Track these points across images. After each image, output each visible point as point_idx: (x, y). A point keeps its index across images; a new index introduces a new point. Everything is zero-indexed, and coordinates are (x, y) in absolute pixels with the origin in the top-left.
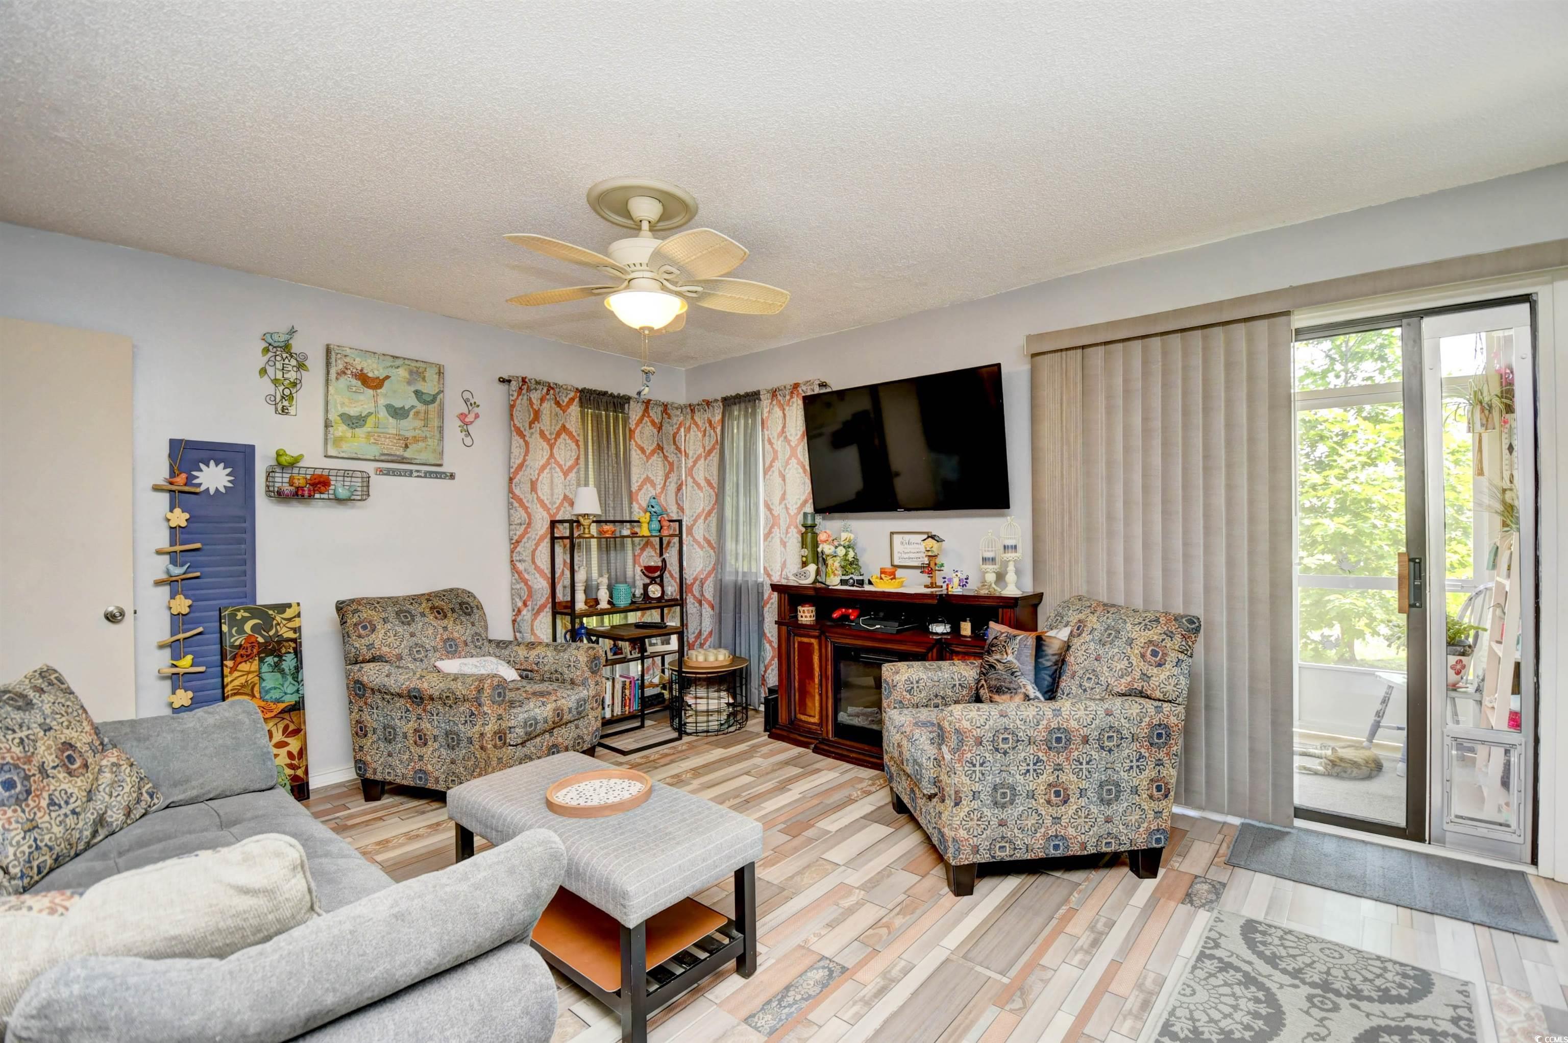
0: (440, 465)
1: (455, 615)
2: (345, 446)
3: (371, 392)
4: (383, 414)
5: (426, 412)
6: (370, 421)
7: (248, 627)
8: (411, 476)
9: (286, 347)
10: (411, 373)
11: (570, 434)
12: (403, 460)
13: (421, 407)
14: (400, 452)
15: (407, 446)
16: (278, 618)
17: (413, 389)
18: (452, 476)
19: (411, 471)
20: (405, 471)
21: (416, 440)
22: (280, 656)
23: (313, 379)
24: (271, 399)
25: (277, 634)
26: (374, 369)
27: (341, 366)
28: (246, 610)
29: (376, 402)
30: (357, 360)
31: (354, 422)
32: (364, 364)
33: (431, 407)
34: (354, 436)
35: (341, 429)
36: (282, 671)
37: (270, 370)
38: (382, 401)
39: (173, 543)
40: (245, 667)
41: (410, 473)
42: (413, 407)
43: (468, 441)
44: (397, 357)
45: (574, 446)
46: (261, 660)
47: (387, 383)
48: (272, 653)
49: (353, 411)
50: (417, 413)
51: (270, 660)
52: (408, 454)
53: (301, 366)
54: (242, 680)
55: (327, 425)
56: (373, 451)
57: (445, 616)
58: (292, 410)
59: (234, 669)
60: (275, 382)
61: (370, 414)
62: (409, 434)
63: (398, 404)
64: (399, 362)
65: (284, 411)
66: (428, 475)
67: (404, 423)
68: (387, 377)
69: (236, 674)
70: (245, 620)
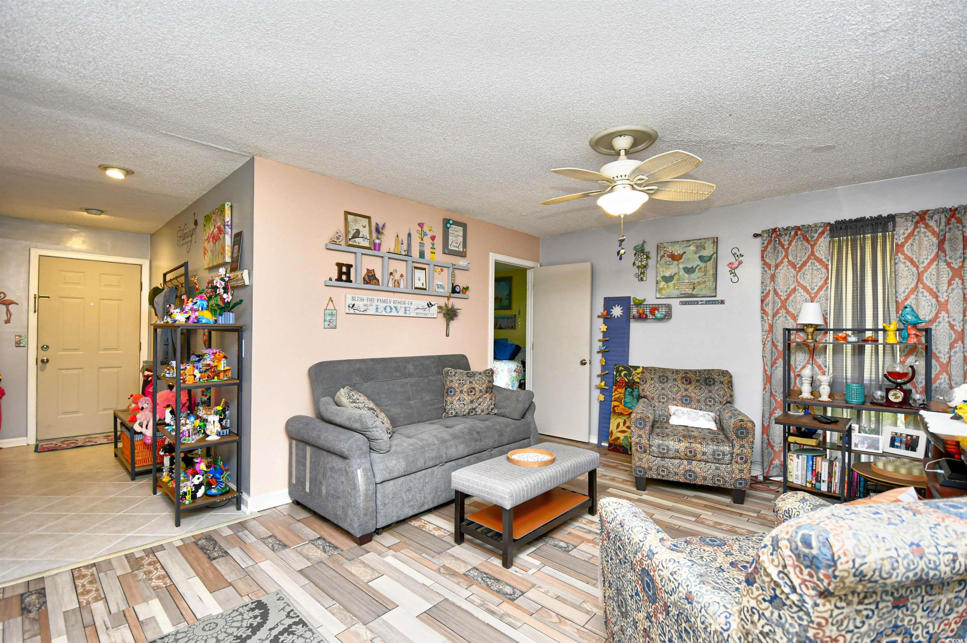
0: (715, 296)
1: (698, 384)
2: (664, 292)
3: (676, 262)
4: (682, 272)
5: (706, 267)
6: (676, 277)
7: (622, 374)
8: (698, 304)
9: (642, 251)
10: (697, 247)
11: (820, 261)
12: (692, 296)
13: (702, 265)
14: (690, 291)
15: (694, 288)
16: (634, 373)
17: (698, 255)
18: (722, 302)
19: (698, 301)
20: (695, 301)
21: (699, 283)
22: (633, 389)
23: (652, 263)
24: (637, 276)
25: (632, 379)
26: (677, 250)
27: (662, 253)
28: (623, 367)
29: (678, 267)
30: (670, 248)
31: (667, 279)
32: (673, 249)
33: (708, 263)
34: (668, 287)
35: (662, 284)
36: (633, 396)
37: (637, 263)
38: (681, 266)
39: (604, 337)
40: (619, 390)
41: (697, 303)
42: (698, 265)
43: (735, 279)
44: (690, 241)
45: (824, 270)
46: (626, 389)
47: (684, 256)
48: (629, 387)
49: (667, 274)
50: (701, 268)
51: (629, 390)
52: (695, 292)
53: (648, 257)
54: (618, 396)
55: (657, 283)
56: (676, 293)
57: (690, 383)
58: (645, 279)
59: (616, 390)
60: (638, 267)
61: (676, 274)
62: (696, 281)
63: (689, 266)
64: (691, 242)
65: (642, 280)
66: (708, 303)
67: (693, 276)
68: (685, 253)
69: (616, 393)
70: (622, 371)
